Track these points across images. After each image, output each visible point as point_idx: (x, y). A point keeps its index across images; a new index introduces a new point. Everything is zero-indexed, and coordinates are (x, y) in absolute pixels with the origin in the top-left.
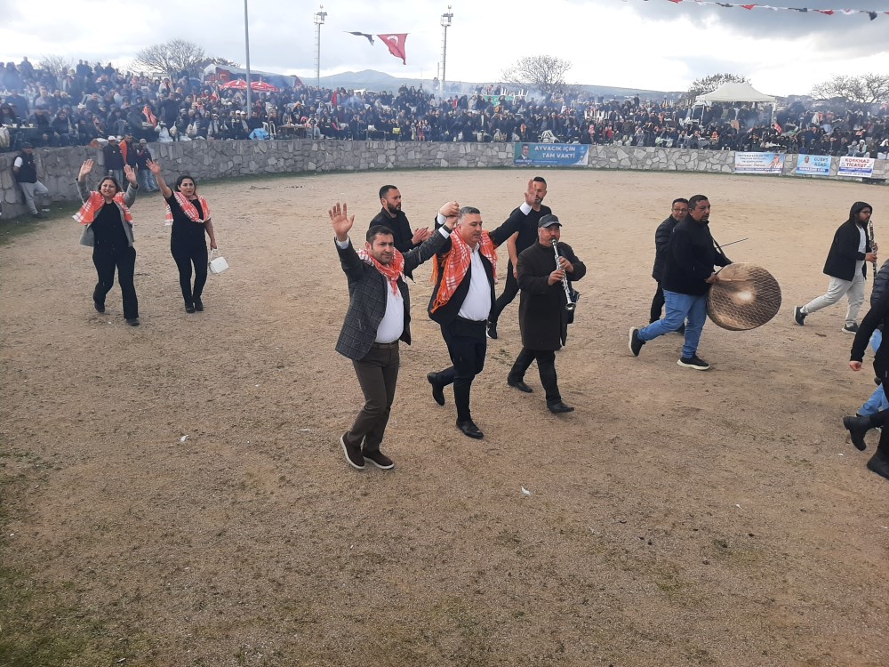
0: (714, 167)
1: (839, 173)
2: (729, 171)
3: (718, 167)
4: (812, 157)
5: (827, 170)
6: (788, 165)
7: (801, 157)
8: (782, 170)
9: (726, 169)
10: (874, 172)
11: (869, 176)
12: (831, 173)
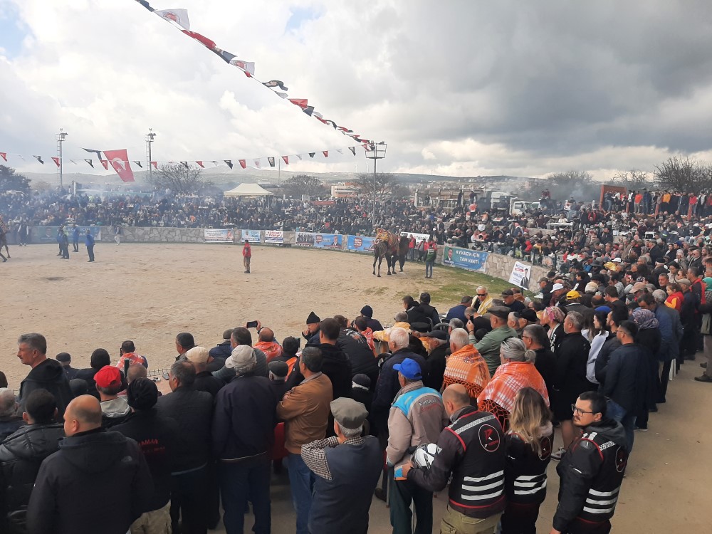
0: (192, 239)
1: (266, 241)
2: (202, 241)
3: (195, 239)
4: (250, 232)
5: (259, 240)
6: (237, 237)
7: (244, 231)
8: (233, 240)
9: (200, 240)
10: (285, 239)
11: (282, 242)
12: (261, 241)
